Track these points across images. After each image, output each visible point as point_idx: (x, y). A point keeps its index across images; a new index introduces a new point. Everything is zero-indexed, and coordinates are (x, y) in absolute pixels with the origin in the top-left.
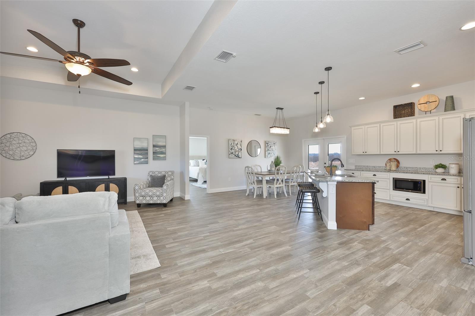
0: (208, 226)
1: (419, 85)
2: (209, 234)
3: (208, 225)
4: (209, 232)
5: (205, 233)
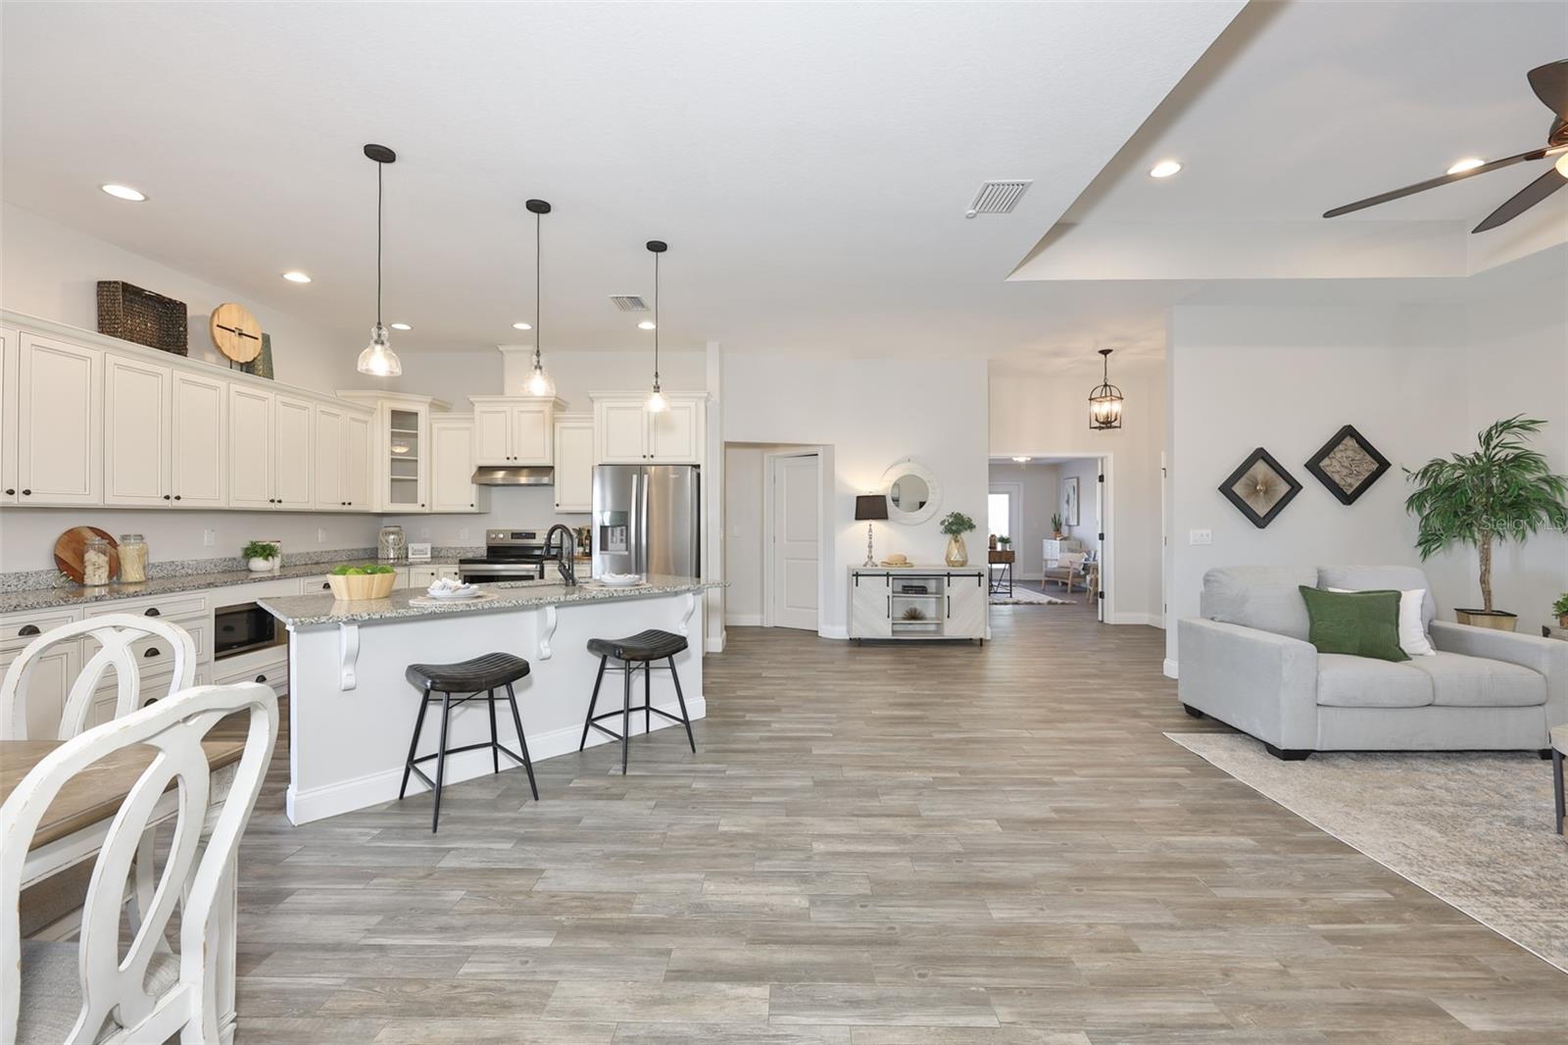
0: (1056, 810)
1: (309, 280)
2: (1056, 779)
3: (1053, 815)
4: (1054, 784)
5: (1068, 783)
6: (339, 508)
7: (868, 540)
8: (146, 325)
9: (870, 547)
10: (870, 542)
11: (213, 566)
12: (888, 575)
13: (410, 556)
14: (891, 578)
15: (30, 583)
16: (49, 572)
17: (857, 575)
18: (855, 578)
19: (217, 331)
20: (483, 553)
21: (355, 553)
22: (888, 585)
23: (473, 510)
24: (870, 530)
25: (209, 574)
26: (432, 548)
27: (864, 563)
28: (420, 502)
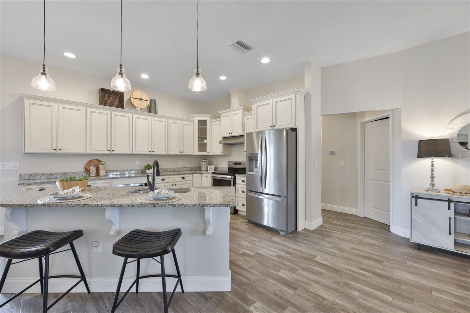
1: (149, 77)
6: (179, 153)
7: (430, 172)
8: (115, 101)
9: (432, 177)
10: (432, 174)
11: (138, 171)
12: (449, 201)
13: (208, 170)
14: (452, 205)
15: (77, 175)
16: (83, 172)
17: (417, 197)
18: (414, 200)
19: (132, 99)
20: (226, 170)
21: (194, 168)
22: (449, 209)
23: (221, 154)
24: (432, 165)
25: (137, 174)
26: (215, 167)
27: (426, 188)
28: (207, 151)
